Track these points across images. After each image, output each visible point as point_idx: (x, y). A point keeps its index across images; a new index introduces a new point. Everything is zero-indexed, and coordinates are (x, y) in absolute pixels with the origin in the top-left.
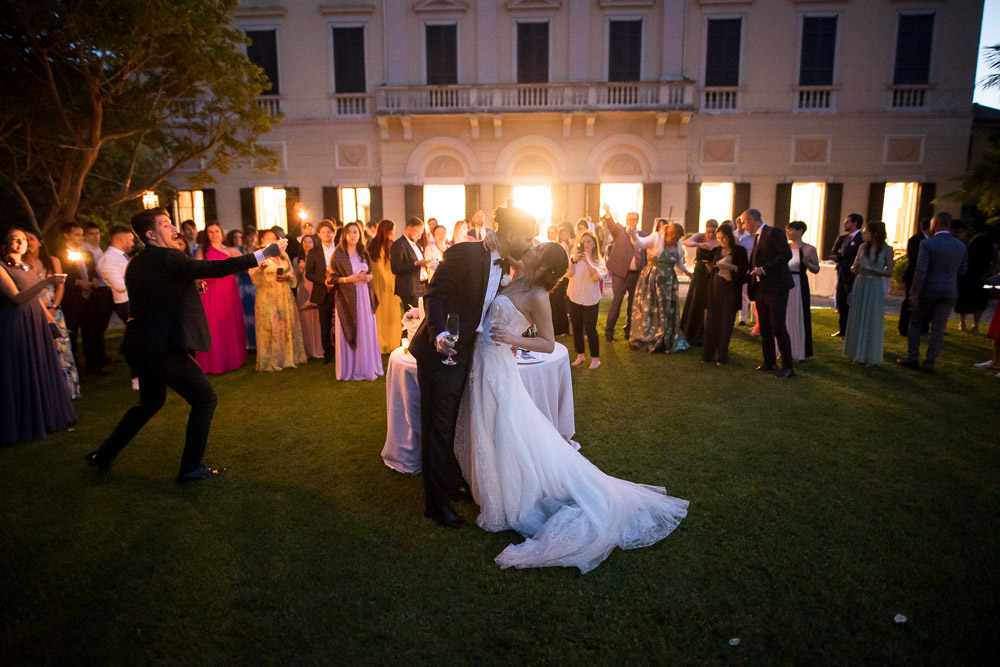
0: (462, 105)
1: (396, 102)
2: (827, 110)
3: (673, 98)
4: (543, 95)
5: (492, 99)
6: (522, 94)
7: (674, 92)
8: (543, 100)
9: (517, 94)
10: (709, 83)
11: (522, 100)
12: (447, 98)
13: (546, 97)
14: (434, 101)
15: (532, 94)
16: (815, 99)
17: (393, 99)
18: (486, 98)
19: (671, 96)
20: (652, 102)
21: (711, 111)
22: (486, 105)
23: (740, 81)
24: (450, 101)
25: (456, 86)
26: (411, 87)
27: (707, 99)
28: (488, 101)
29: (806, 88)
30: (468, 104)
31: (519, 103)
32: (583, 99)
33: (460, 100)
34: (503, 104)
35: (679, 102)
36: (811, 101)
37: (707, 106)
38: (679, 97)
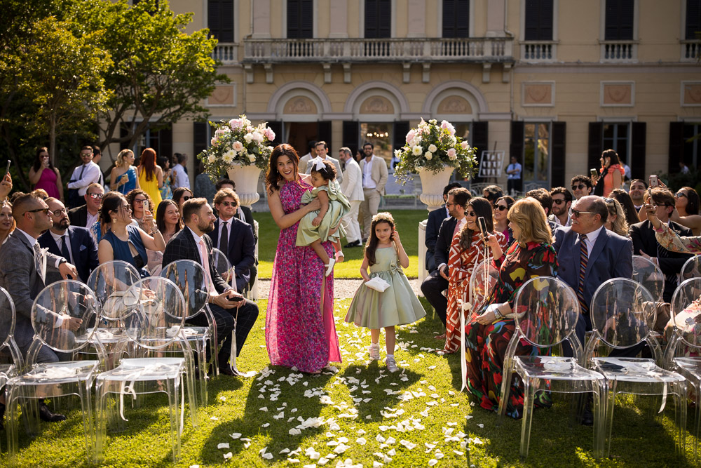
0: (317, 55)
1: (260, 51)
2: (630, 60)
3: (496, 50)
4: (386, 47)
5: (342, 49)
6: (368, 47)
7: (496, 46)
8: (386, 51)
9: (364, 47)
10: (527, 38)
11: (368, 51)
12: (304, 50)
13: (388, 49)
14: (293, 51)
15: (377, 47)
16: (619, 51)
17: (258, 50)
18: (337, 49)
19: (493, 48)
20: (478, 54)
21: (530, 61)
22: (337, 55)
23: (555, 37)
24: (306, 51)
25: (312, 40)
26: (274, 41)
27: (527, 51)
28: (339, 51)
29: (610, 42)
30: (322, 54)
31: (365, 54)
32: (419, 51)
33: (315, 51)
34: (352, 55)
35: (500, 55)
36: (616, 53)
37: (527, 56)
38: (500, 50)
